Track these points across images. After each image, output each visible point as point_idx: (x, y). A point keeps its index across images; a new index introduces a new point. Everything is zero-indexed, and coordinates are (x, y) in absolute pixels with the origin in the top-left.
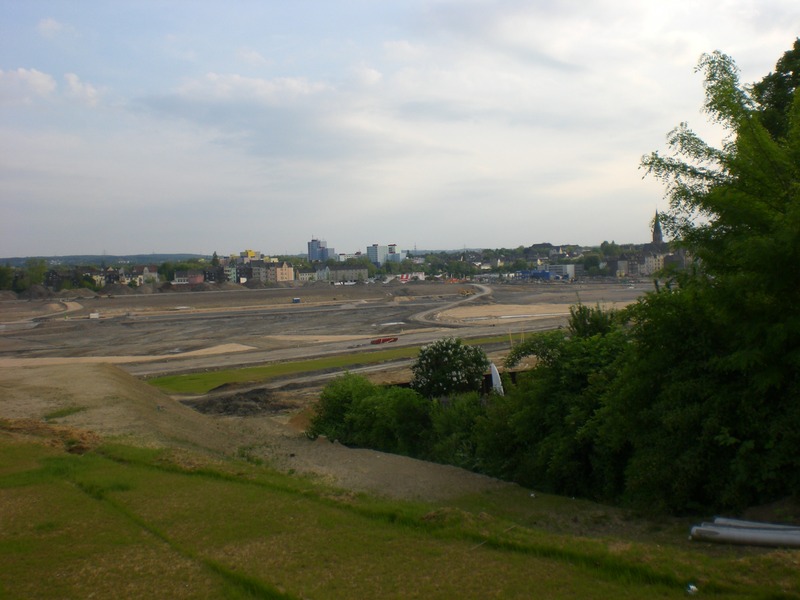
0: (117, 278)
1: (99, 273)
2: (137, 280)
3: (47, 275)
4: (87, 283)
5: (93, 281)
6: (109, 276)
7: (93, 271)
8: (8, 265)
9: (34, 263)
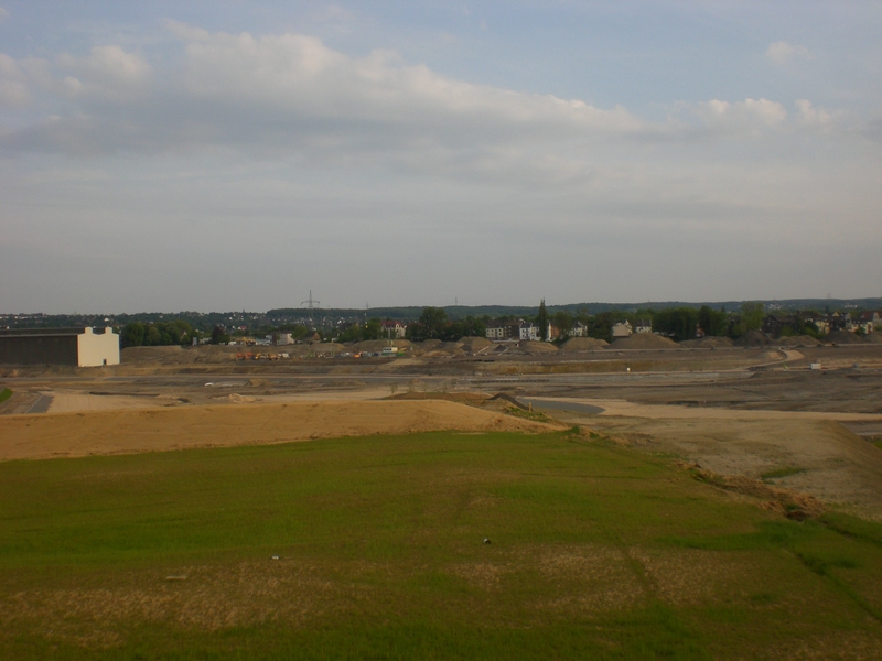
0: (843, 325)
1: (822, 319)
2: (866, 328)
3: (766, 320)
4: (809, 330)
5: (816, 328)
6: (834, 323)
7: (815, 316)
8: (723, 310)
9: (751, 308)
